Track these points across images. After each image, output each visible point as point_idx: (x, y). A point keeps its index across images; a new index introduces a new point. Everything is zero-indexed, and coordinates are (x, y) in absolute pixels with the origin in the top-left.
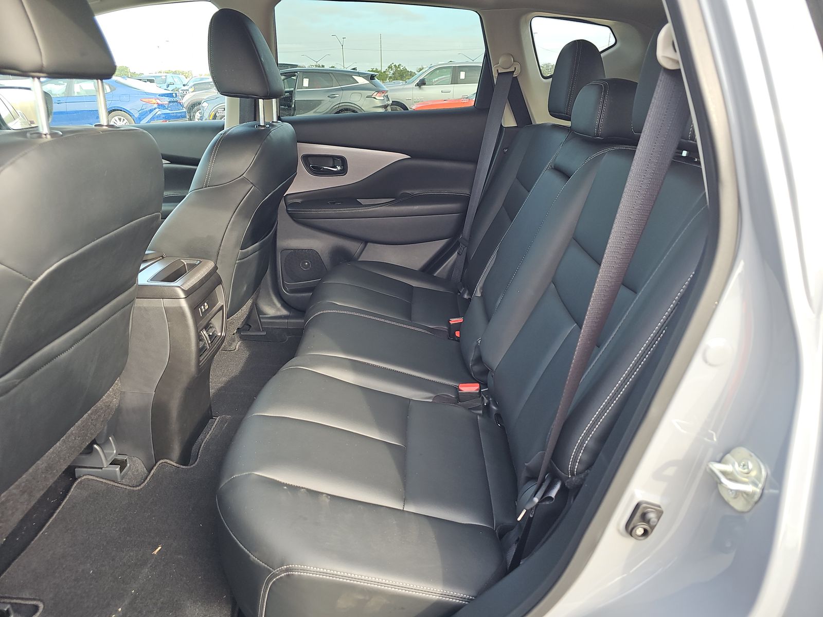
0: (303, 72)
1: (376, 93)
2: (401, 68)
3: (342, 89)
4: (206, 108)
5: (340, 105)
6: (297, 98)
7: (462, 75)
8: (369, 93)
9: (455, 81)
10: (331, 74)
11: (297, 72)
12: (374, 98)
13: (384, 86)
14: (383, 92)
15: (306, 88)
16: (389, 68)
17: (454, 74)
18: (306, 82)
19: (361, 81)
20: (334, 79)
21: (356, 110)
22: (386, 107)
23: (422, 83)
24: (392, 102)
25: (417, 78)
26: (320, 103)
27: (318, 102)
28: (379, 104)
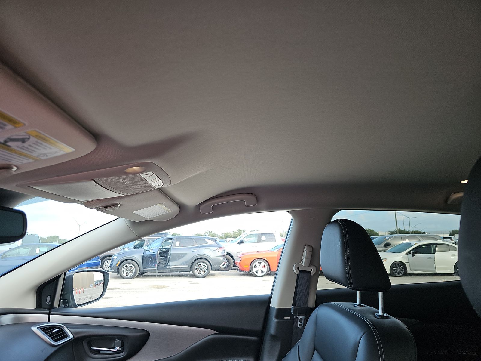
0: (177, 238)
1: (219, 248)
2: (213, 233)
3: (199, 247)
4: (115, 259)
5: (197, 255)
6: (171, 252)
7: (263, 238)
8: (215, 249)
9: (259, 241)
10: (193, 239)
11: (173, 238)
12: (218, 251)
13: (222, 244)
14: (222, 248)
16: (206, 233)
17: (259, 237)
18: (178, 244)
19: (210, 242)
20: (195, 242)
21: (207, 258)
22: (224, 256)
23: (242, 242)
24: (226, 253)
25: (239, 239)
26: (186, 255)
27: (184, 255)
28: (221, 254)
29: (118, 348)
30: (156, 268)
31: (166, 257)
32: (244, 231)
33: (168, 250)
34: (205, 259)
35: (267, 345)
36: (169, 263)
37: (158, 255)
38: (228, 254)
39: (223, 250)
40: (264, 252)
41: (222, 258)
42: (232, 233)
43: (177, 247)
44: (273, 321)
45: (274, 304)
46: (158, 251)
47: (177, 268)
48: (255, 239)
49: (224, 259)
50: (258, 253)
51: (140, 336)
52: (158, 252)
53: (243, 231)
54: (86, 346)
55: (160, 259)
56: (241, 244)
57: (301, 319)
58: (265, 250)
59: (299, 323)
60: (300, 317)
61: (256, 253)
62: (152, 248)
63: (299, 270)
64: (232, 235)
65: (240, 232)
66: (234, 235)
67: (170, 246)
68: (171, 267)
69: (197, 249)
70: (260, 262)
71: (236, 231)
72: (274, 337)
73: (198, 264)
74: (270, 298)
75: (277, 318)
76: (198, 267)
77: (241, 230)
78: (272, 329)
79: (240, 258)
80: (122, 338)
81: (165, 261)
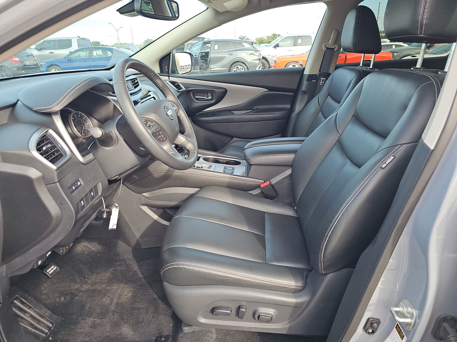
0: (215, 41)
1: (255, 52)
3: (236, 50)
5: (235, 59)
6: (211, 55)
7: (300, 41)
8: (251, 52)
9: (295, 44)
10: (230, 43)
11: (211, 42)
12: (254, 55)
13: (258, 48)
14: (259, 51)
15: (217, 50)
17: (295, 40)
18: (216, 47)
19: (247, 46)
20: (232, 45)
21: (244, 62)
22: (260, 59)
23: (277, 46)
24: (261, 57)
25: (274, 43)
26: (224, 58)
27: (223, 58)
28: (256, 58)
29: (210, 97)
30: (199, 70)
31: (206, 60)
32: (279, 35)
33: (207, 54)
34: (242, 62)
35: (300, 97)
36: (209, 66)
37: (200, 58)
38: (264, 58)
39: (259, 54)
40: (299, 55)
41: (257, 62)
42: (266, 38)
43: (216, 50)
44: (305, 83)
45: (306, 72)
46: (199, 54)
47: (217, 70)
48: (290, 42)
49: (260, 62)
50: (293, 56)
51: (222, 91)
52: (199, 56)
53: (277, 36)
54: (192, 95)
55: (201, 62)
56: (276, 48)
57: (323, 80)
58: (299, 54)
59: (321, 82)
60: (322, 79)
61: (290, 57)
62: (193, 52)
63: (326, 48)
64: (266, 40)
65: (275, 36)
66: (269, 41)
67: (209, 49)
68: (212, 70)
69: (234, 52)
70: (294, 65)
71: (271, 36)
72: (304, 92)
73: (236, 67)
74: (304, 69)
75: (307, 80)
76: (236, 70)
77: (276, 35)
78: (304, 88)
79: (275, 61)
80: (212, 92)
81: (205, 64)
